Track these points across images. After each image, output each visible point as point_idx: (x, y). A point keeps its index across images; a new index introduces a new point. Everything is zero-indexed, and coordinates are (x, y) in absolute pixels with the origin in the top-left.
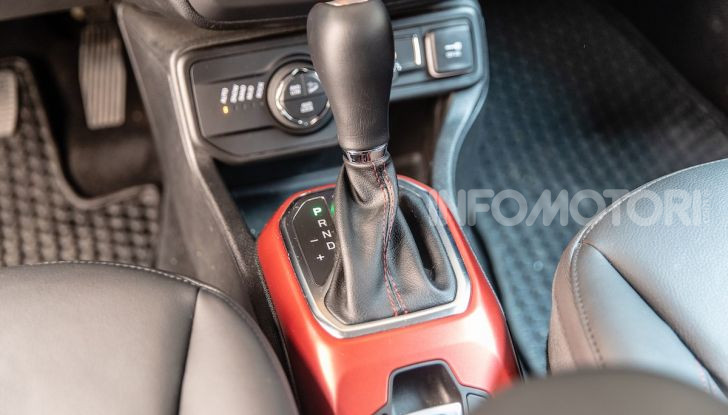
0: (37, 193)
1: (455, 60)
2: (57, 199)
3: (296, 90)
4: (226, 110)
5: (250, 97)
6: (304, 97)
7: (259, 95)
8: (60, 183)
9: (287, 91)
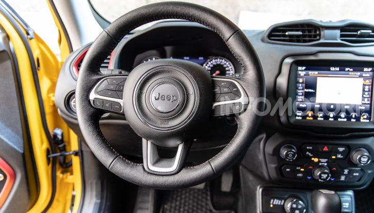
0: (204, 204)
1: (346, 208)
2: (208, 207)
3: (294, 206)
4: (272, 206)
5: (279, 204)
6: (297, 209)
7: (282, 204)
8: (209, 203)
9: (292, 206)
